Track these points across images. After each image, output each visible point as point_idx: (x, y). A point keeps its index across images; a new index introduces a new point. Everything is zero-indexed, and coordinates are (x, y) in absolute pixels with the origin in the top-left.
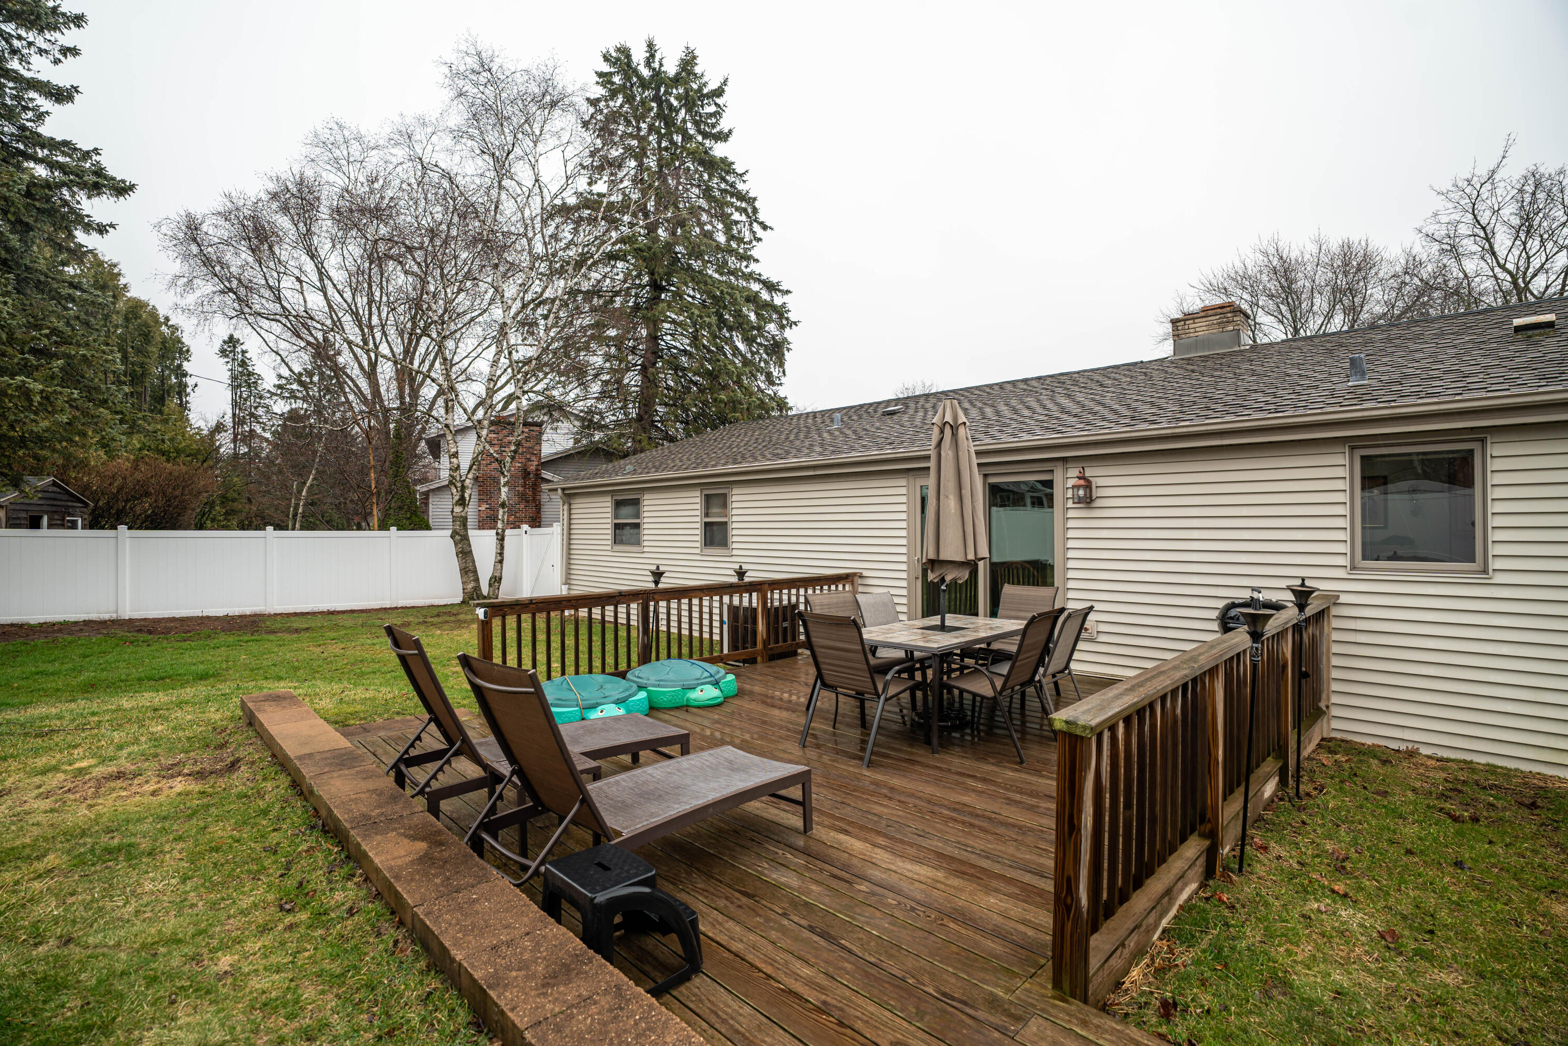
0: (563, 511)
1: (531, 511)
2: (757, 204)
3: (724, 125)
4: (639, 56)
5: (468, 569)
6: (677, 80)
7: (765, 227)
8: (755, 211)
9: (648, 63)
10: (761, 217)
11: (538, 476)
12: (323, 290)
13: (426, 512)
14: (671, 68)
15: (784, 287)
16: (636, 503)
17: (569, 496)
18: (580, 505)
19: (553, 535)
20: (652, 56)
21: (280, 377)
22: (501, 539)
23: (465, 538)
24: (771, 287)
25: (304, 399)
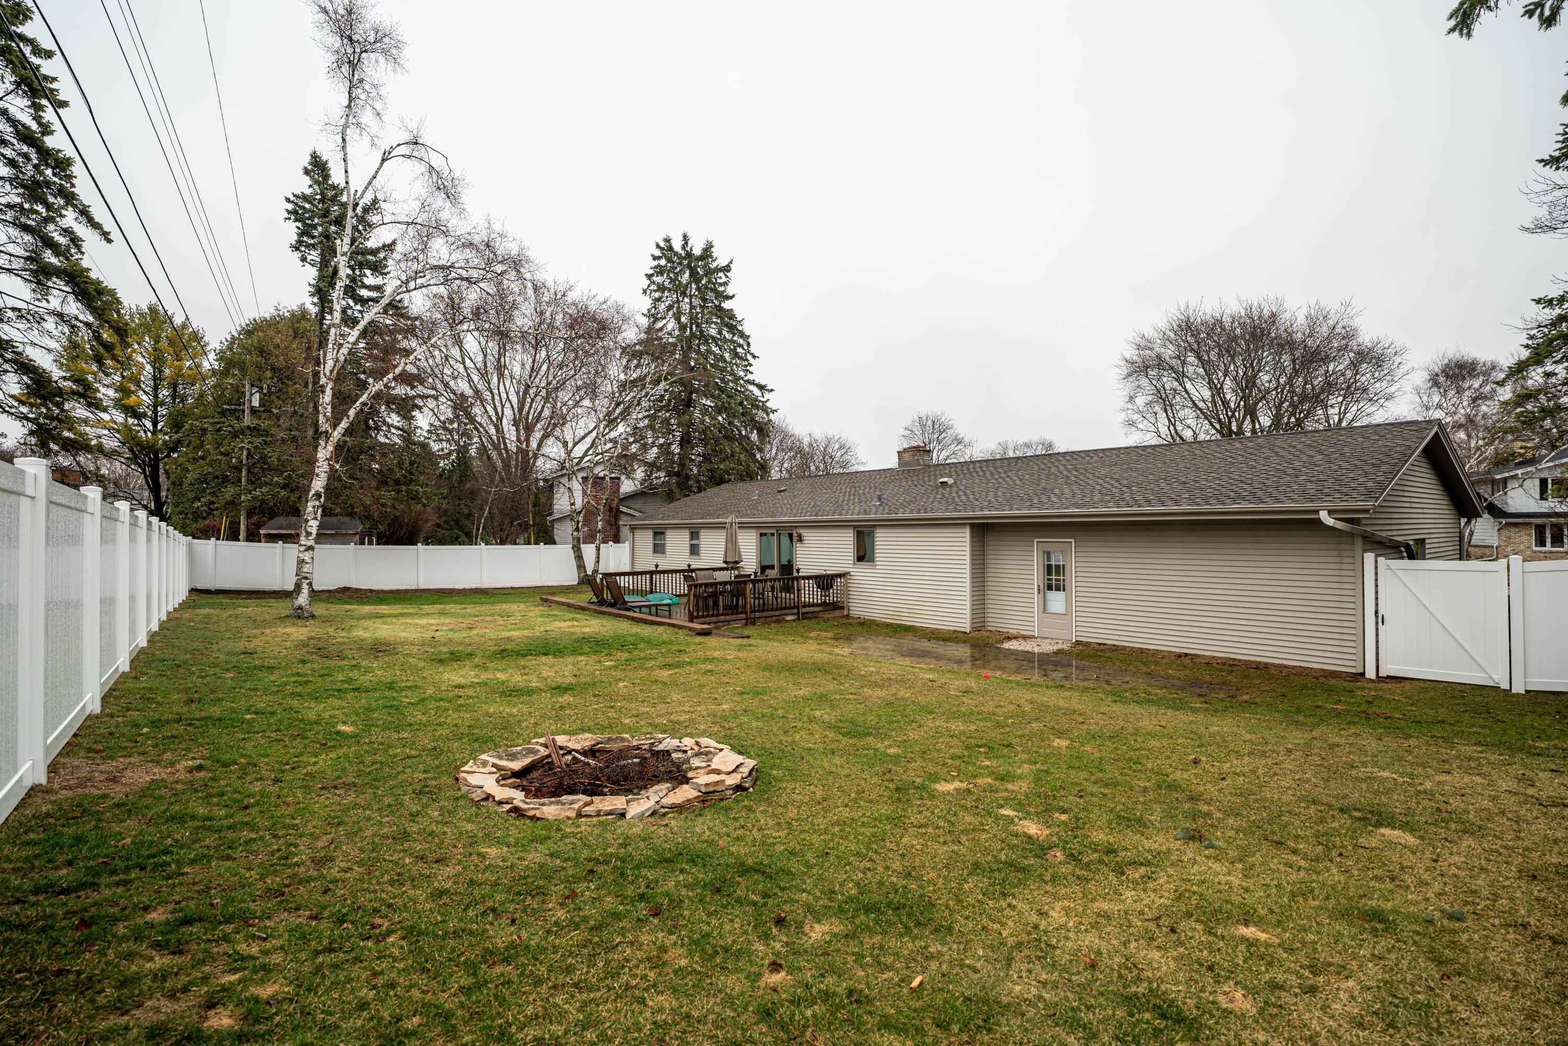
0: (630, 536)
1: (614, 531)
2: (750, 340)
3: (730, 291)
4: (677, 246)
5: (581, 566)
6: (701, 258)
7: (754, 357)
8: (749, 345)
9: (684, 248)
10: (752, 350)
11: (618, 509)
12: (463, 363)
13: (552, 531)
14: (697, 251)
15: (769, 387)
16: (663, 533)
17: (633, 529)
18: (639, 534)
19: (625, 547)
20: (686, 243)
21: (431, 425)
22: (598, 549)
23: (579, 549)
24: (761, 387)
25: (448, 441)
